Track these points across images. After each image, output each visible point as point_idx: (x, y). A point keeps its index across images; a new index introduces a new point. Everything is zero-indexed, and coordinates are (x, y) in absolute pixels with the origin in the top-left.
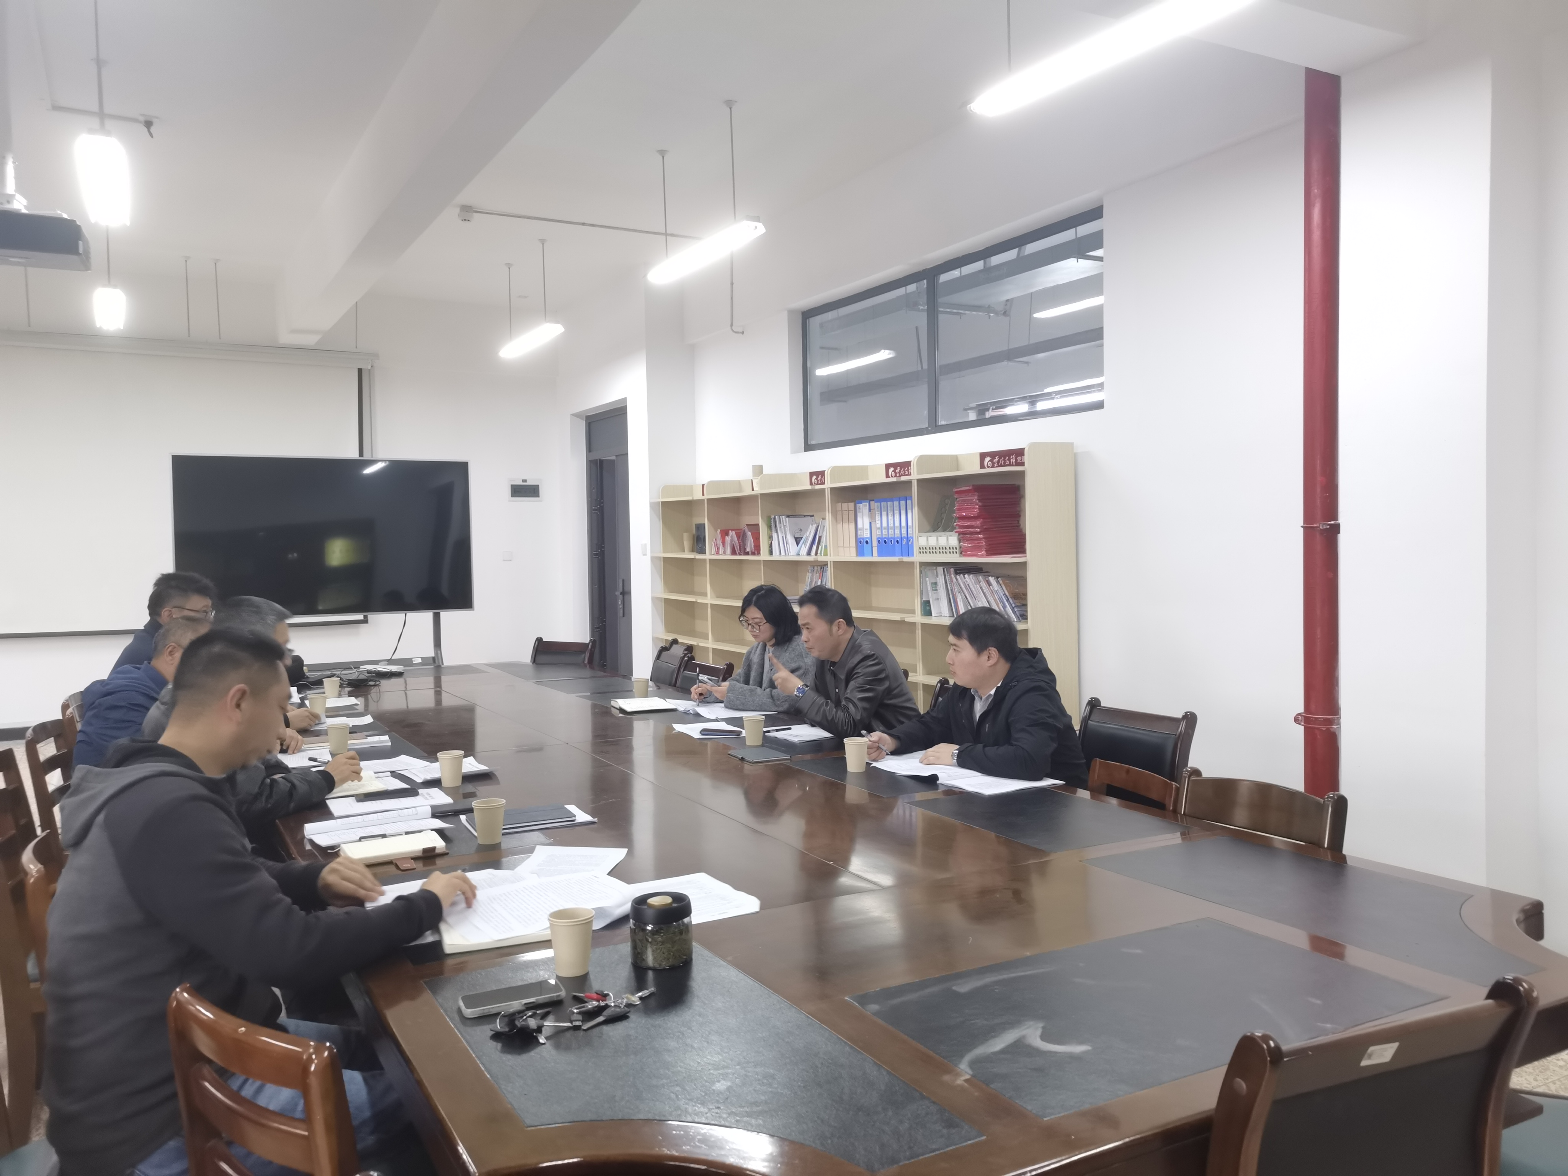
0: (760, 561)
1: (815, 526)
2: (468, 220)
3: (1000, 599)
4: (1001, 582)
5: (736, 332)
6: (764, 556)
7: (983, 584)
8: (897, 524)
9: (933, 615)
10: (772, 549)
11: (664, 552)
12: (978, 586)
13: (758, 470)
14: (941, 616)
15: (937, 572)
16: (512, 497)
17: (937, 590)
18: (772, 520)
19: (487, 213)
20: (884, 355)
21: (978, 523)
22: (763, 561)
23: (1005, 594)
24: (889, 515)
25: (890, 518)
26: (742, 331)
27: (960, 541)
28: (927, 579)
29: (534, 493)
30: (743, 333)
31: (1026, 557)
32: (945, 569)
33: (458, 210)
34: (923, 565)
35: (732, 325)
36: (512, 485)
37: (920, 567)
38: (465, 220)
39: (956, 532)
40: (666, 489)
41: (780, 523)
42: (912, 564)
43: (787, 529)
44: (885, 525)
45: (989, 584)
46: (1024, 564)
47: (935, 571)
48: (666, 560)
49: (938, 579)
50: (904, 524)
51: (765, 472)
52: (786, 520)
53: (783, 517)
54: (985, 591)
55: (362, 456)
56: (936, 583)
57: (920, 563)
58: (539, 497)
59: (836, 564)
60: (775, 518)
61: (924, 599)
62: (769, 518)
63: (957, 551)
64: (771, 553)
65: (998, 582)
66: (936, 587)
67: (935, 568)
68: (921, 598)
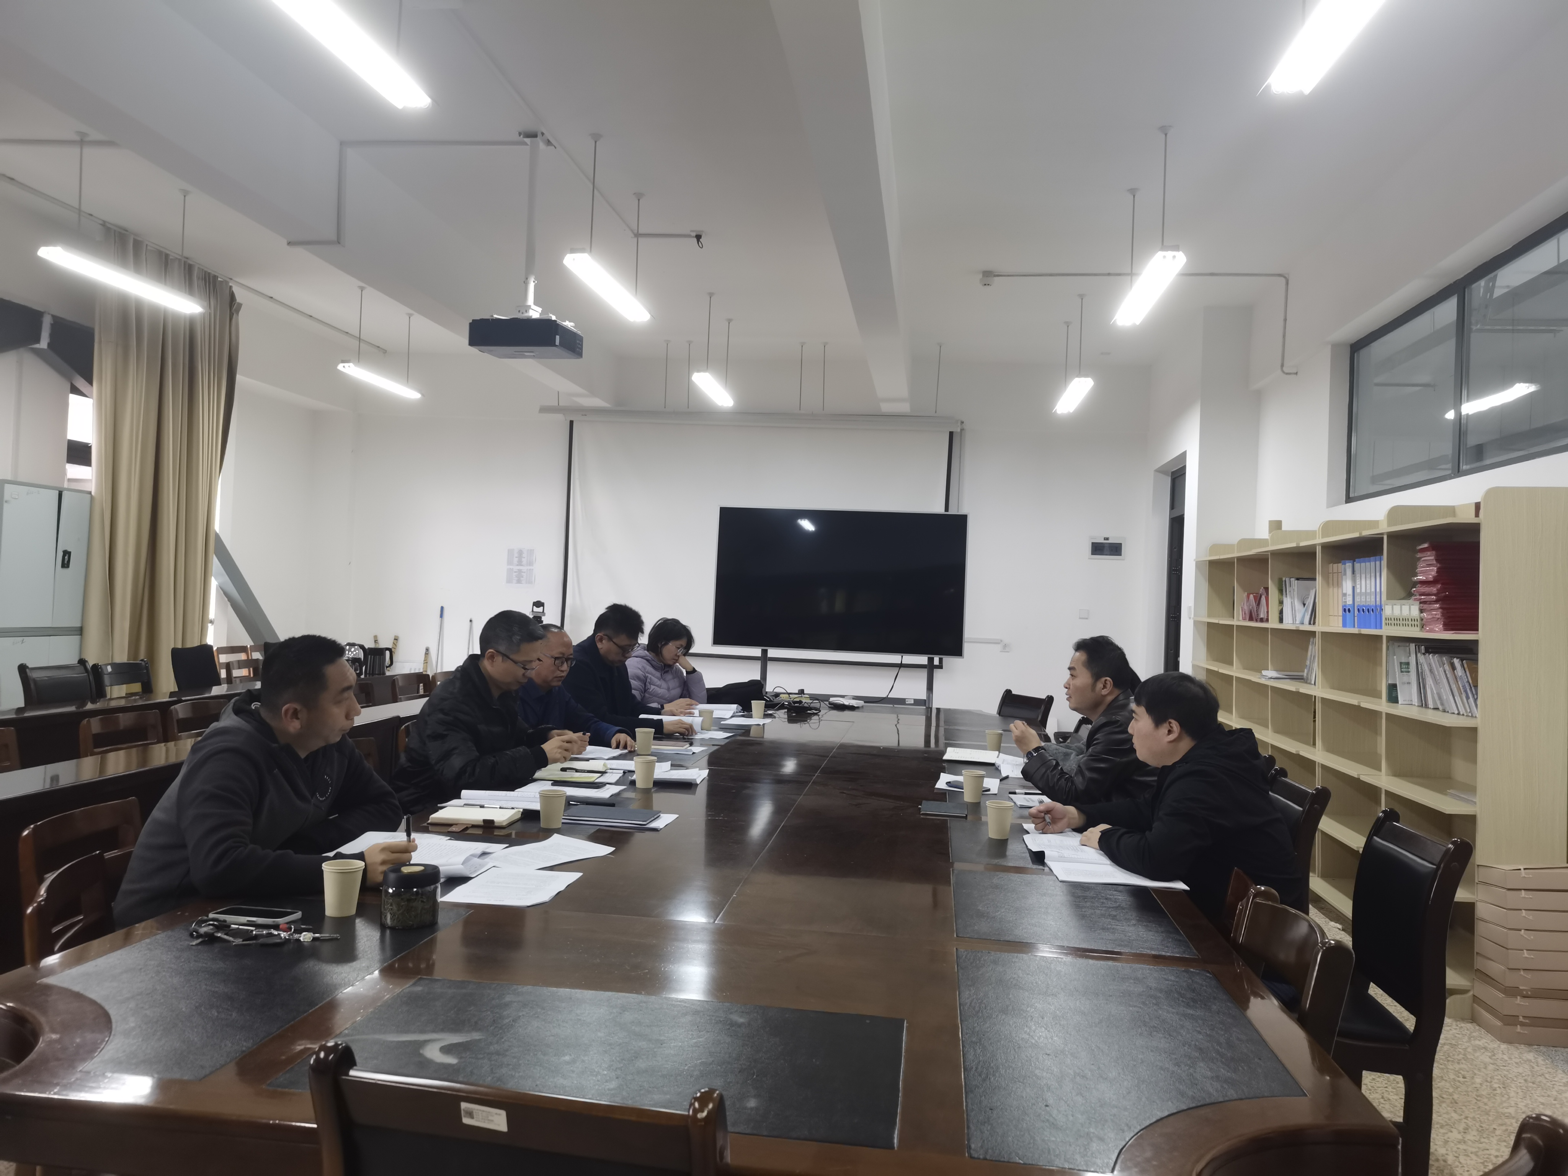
0: (1266, 629)
1: (1314, 590)
2: (988, 285)
3: (1464, 687)
4: (1465, 666)
5: (1287, 374)
6: (1273, 624)
7: (1447, 667)
8: (1373, 590)
9: (1400, 703)
10: (1282, 616)
11: (1209, 616)
12: (1441, 668)
13: (1276, 525)
14: (1412, 704)
15: (1409, 649)
16: (1092, 554)
17: (1409, 672)
18: (1284, 582)
19: (1009, 276)
20: (1521, 390)
21: (1434, 590)
22: (1271, 629)
23: (1468, 682)
24: (1367, 579)
25: (1368, 582)
26: (1296, 372)
27: (1421, 611)
28: (1395, 657)
29: (1117, 551)
30: (1296, 373)
31: (1478, 634)
32: (1417, 646)
33: (981, 276)
34: (1392, 639)
35: (1282, 366)
36: (1092, 543)
37: (1388, 641)
38: (985, 285)
39: (1415, 600)
40: (1214, 548)
41: (1290, 586)
42: (1379, 638)
43: (1296, 593)
44: (1363, 590)
45: (1453, 668)
46: (1476, 642)
47: (1408, 648)
48: (1210, 625)
49: (1410, 658)
50: (1378, 590)
51: (1284, 528)
52: (1295, 582)
53: (1293, 579)
54: (1448, 676)
55: (948, 511)
56: (1408, 664)
57: (1388, 637)
58: (1121, 555)
59: (1324, 634)
60: (1285, 581)
61: (1389, 682)
62: (1280, 581)
63: (1418, 623)
64: (1281, 620)
65: (1462, 666)
66: (1408, 668)
67: (1408, 644)
68: (1387, 680)
